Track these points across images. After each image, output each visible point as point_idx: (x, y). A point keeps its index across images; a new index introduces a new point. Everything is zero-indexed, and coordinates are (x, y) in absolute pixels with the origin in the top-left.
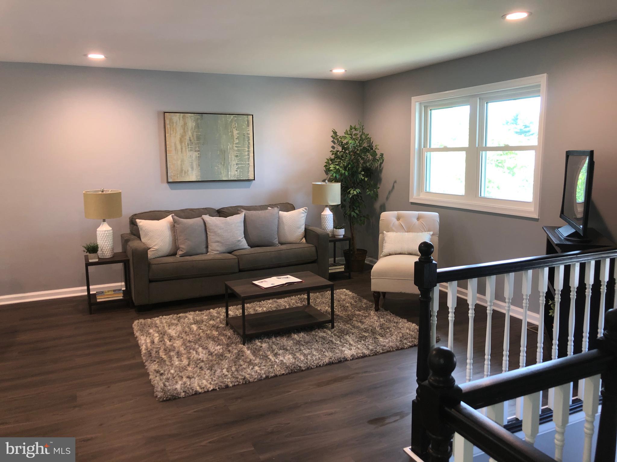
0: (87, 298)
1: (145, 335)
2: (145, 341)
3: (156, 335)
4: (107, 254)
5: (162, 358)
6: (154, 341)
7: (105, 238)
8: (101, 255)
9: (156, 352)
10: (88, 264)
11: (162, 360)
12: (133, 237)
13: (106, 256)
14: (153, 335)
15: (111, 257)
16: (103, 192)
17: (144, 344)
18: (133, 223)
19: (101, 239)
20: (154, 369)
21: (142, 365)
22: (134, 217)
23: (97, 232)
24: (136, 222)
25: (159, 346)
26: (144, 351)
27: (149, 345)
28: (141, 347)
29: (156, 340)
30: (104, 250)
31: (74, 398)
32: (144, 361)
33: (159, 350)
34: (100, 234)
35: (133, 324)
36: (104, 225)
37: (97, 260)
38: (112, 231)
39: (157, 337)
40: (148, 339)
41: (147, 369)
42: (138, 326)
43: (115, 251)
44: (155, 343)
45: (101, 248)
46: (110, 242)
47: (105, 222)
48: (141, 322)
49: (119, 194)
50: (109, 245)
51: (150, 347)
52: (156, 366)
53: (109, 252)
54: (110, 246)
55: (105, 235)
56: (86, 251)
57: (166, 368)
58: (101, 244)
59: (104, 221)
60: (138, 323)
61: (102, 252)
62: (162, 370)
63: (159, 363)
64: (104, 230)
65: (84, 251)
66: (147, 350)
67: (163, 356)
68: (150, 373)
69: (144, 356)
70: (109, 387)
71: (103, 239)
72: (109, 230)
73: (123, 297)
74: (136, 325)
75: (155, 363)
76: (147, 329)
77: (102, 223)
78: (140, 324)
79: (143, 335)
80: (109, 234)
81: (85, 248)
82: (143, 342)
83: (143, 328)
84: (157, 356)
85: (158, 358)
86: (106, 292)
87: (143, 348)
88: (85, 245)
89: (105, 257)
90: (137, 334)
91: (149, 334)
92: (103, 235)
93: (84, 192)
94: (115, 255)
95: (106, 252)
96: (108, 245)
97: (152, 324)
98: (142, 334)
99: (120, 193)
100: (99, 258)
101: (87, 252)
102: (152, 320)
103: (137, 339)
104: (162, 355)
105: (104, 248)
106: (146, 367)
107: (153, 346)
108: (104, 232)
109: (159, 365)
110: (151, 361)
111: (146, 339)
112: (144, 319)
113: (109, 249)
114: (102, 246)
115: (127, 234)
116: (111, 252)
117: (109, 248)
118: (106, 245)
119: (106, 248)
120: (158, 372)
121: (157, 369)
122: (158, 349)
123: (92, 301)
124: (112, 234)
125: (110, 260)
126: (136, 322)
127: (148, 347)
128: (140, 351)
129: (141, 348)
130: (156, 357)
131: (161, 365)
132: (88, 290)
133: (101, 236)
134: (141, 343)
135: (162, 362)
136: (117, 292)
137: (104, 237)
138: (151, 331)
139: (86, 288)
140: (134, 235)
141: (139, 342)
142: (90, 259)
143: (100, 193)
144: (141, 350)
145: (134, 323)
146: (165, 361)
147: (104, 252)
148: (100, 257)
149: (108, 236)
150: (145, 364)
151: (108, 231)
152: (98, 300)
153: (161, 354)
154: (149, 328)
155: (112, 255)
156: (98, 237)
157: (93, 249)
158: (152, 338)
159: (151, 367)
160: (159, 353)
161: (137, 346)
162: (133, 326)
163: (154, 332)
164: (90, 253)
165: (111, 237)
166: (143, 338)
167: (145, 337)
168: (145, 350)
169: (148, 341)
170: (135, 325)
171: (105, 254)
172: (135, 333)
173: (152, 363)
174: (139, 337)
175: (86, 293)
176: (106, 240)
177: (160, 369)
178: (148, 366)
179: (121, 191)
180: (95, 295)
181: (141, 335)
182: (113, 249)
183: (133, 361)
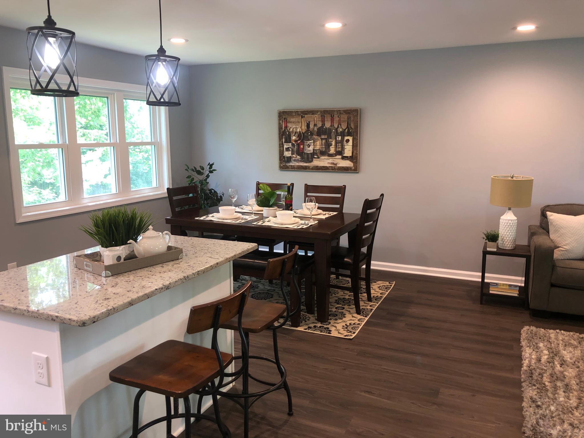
0: (480, 285)
1: (532, 347)
2: (530, 355)
3: (546, 352)
4: (508, 245)
5: (544, 384)
6: (540, 358)
7: (507, 228)
8: (501, 245)
9: (539, 375)
10: (485, 253)
11: (544, 387)
12: (541, 230)
13: (506, 247)
14: (542, 351)
15: (512, 249)
16: (512, 177)
17: (527, 358)
18: (544, 215)
19: (503, 228)
20: (531, 395)
21: (518, 384)
22: (547, 209)
23: (501, 220)
24: (546, 214)
25: (545, 368)
26: (525, 368)
27: (533, 362)
28: (524, 361)
29: (544, 358)
30: (505, 240)
31: (436, 393)
32: (522, 380)
33: (544, 373)
34: (502, 223)
35: (522, 329)
36: (509, 213)
37: (495, 250)
38: (516, 221)
39: (547, 355)
40: (534, 354)
41: (523, 391)
42: (527, 334)
43: (517, 243)
44: (541, 362)
45: (502, 238)
46: (512, 233)
47: (511, 211)
48: (532, 330)
49: (531, 181)
50: (511, 235)
51: (534, 365)
52: (535, 393)
53: (510, 243)
54: (512, 237)
55: (508, 224)
56: (485, 238)
57: (546, 401)
58: (503, 233)
59: (510, 209)
60: (528, 330)
61: (502, 242)
62: (539, 401)
63: (539, 391)
64: (509, 219)
65: (484, 238)
66: (529, 367)
67: (547, 383)
68: (525, 400)
69: (523, 373)
70: (474, 395)
71: (505, 229)
72: (514, 220)
73: (518, 294)
74: (526, 331)
75: (534, 388)
76: (536, 341)
77: (507, 211)
78: (530, 332)
79: (530, 347)
80: (513, 223)
81: (485, 235)
82: (527, 355)
83: (533, 338)
84: (540, 379)
85: (540, 384)
86: (500, 285)
87: (526, 363)
88: (486, 232)
89: (504, 248)
90: (524, 343)
91: (538, 348)
92: (506, 224)
93: (492, 177)
94: (517, 247)
95: (506, 242)
96: (509, 236)
97: (545, 336)
98: (528, 345)
99: (533, 180)
100: (498, 247)
101: (486, 240)
102: (546, 331)
103: (522, 349)
104: (545, 381)
105: (505, 238)
106: (523, 389)
107: (538, 365)
108: (507, 221)
109: (538, 393)
110: (530, 383)
111: (532, 353)
112: (537, 327)
113: (511, 240)
114: (504, 236)
115: (536, 226)
116: (512, 243)
117: (510, 238)
118: (508, 235)
119: (508, 239)
120: (534, 401)
121: (535, 397)
122: (543, 371)
123: (485, 291)
124: (516, 224)
125: (509, 252)
126: (526, 328)
127: (532, 364)
128: (521, 366)
129: (522, 362)
130: (537, 380)
131: (541, 394)
132: (483, 277)
133: (503, 225)
134: (524, 355)
135: (542, 389)
136: (513, 287)
137: (507, 226)
138: (541, 345)
139: (480, 274)
140: (543, 229)
141: (523, 353)
142: (488, 248)
143: (510, 178)
144: (522, 364)
145: (524, 328)
146: (547, 390)
147: (505, 243)
148: (500, 247)
149: (511, 226)
150: (522, 384)
151: (511, 220)
152: (491, 292)
153: (545, 379)
154: (540, 340)
155: (512, 247)
156: (500, 225)
157: (493, 238)
158: (540, 354)
159: (528, 390)
160: (543, 376)
161: (520, 358)
162: (521, 332)
163: (544, 348)
164: (489, 241)
165: (515, 228)
166: (528, 350)
167: (531, 350)
168: (527, 366)
169: (533, 357)
170: (524, 331)
171: (506, 245)
172: (521, 341)
173: (530, 387)
174: (525, 347)
175: (480, 280)
176: (508, 230)
177: (538, 400)
178: (525, 388)
179: (533, 178)
180: (488, 284)
181: (528, 347)
182: (515, 240)
183: (508, 375)
